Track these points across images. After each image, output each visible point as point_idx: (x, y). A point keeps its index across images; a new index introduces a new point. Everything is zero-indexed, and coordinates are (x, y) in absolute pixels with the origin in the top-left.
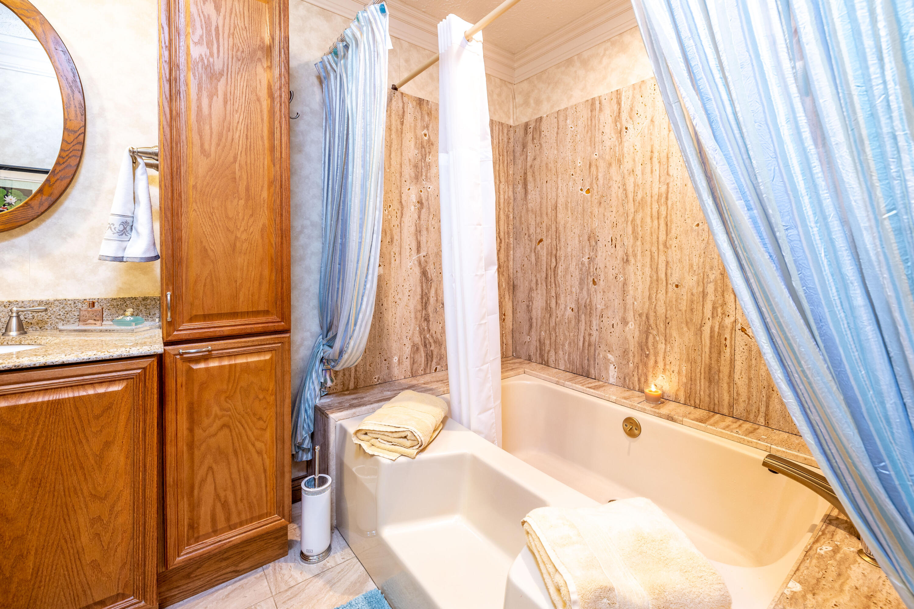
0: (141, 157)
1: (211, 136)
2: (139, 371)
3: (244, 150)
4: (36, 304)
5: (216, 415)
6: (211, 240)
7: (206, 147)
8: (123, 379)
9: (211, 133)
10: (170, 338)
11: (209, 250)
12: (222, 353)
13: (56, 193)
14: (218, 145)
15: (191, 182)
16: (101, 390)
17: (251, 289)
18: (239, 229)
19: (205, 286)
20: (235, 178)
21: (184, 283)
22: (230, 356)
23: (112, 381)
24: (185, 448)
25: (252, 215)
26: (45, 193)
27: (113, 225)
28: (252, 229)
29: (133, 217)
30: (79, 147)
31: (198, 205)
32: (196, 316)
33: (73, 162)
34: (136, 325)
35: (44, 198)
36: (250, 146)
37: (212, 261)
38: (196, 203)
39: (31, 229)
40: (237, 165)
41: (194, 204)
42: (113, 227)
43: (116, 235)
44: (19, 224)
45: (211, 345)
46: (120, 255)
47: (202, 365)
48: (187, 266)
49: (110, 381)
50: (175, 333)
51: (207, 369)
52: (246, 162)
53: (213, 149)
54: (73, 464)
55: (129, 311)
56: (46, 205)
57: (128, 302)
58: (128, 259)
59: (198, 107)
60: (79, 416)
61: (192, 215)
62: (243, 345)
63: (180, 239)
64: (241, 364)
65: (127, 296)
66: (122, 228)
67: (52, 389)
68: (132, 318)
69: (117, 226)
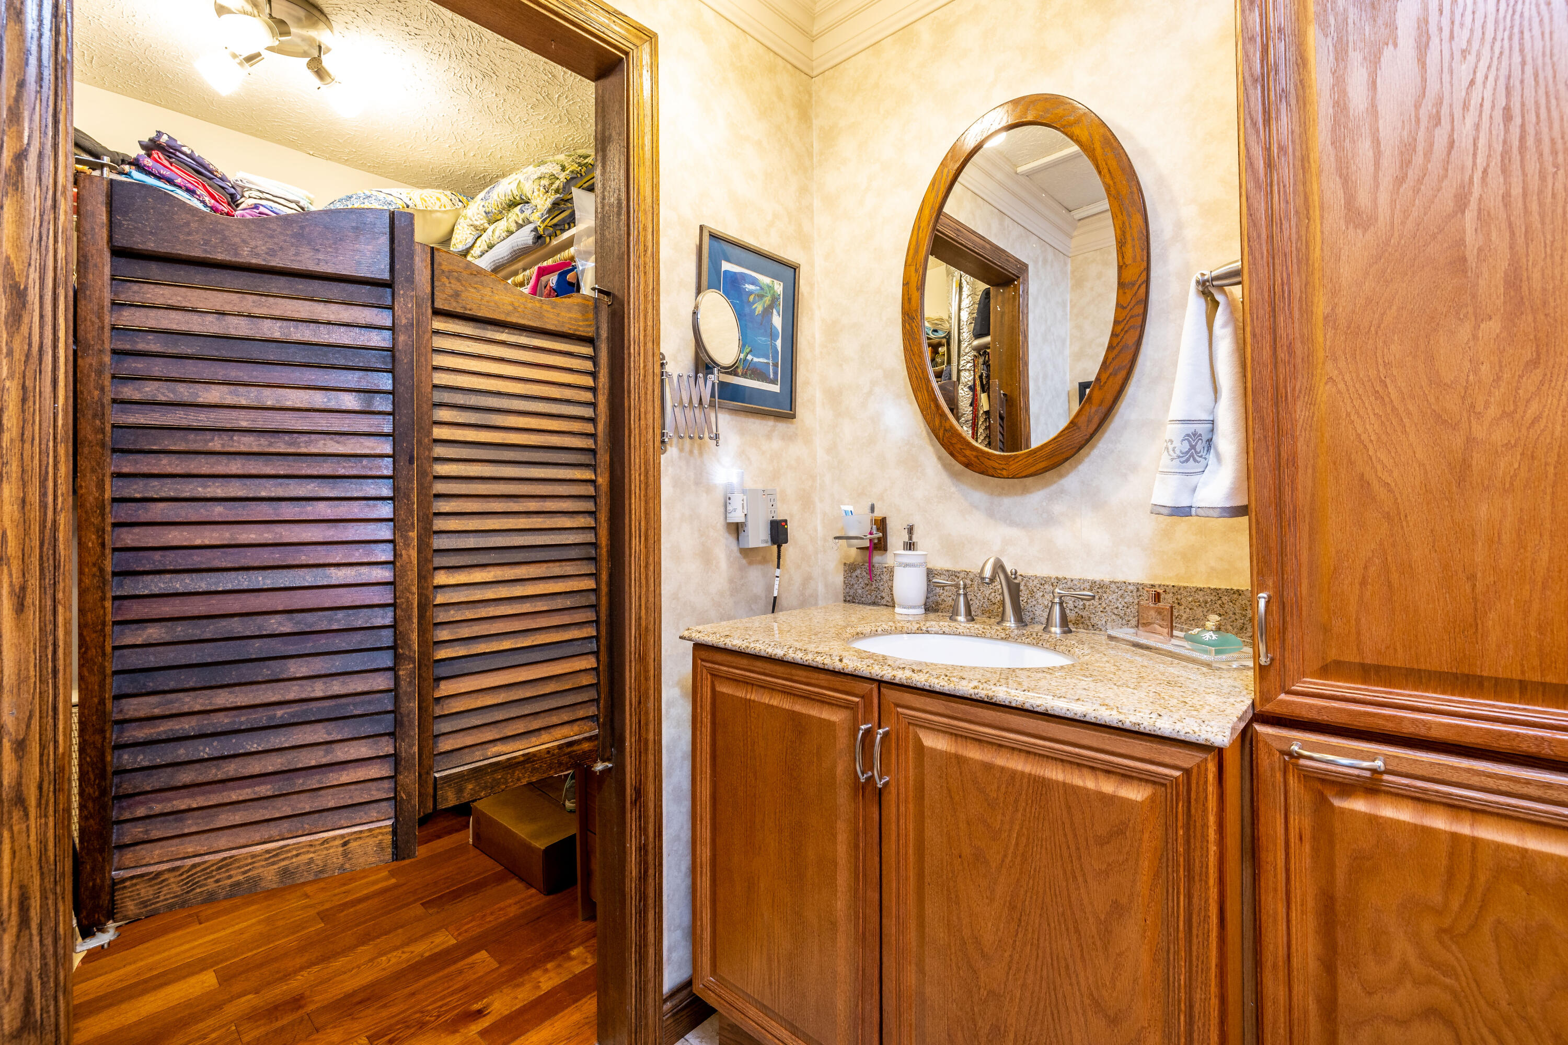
0: (1221, 288)
1: (1377, 164)
2: (1177, 773)
3: (1496, 160)
4: (1087, 585)
5: (1405, 967)
6: (1382, 455)
7: (1363, 199)
8: (1147, 781)
9: (1378, 155)
10: (1268, 707)
11: (1375, 485)
12: (1425, 790)
13: (1109, 398)
14: (1400, 180)
15: (1321, 307)
16: (1108, 787)
17: (1536, 606)
18: (1479, 415)
19: (1363, 583)
20: (1464, 259)
21: (1305, 574)
22: (1454, 807)
23: (1127, 776)
24: (1312, 1007)
25: (1535, 363)
26: (1094, 401)
27: (1171, 441)
28: (1534, 408)
29: (1213, 422)
30: (1139, 310)
31: (1342, 364)
32: (1338, 663)
33: (1131, 339)
34: (1218, 652)
35: (1094, 409)
36: (1522, 139)
37: (1388, 516)
38: (1335, 360)
39: (1080, 462)
40: (1470, 215)
41: (1330, 366)
42: (1171, 447)
43: (1177, 462)
44: (1064, 456)
45: (1387, 757)
46: (1184, 503)
47: (1359, 805)
48: (1311, 528)
49: (1123, 775)
50: (1283, 696)
51: (1373, 820)
52: (1507, 196)
53: (1384, 198)
54: (1063, 914)
55: (1213, 619)
56: (1096, 421)
57: (1225, 599)
58: (1200, 512)
59: (1336, 104)
60: (1072, 823)
61: (1323, 392)
62: (1504, 786)
63: (1293, 460)
64: (1499, 846)
65: (1223, 587)
66: (1186, 447)
67: (1035, 754)
68: (1214, 637)
69: (1177, 443)
